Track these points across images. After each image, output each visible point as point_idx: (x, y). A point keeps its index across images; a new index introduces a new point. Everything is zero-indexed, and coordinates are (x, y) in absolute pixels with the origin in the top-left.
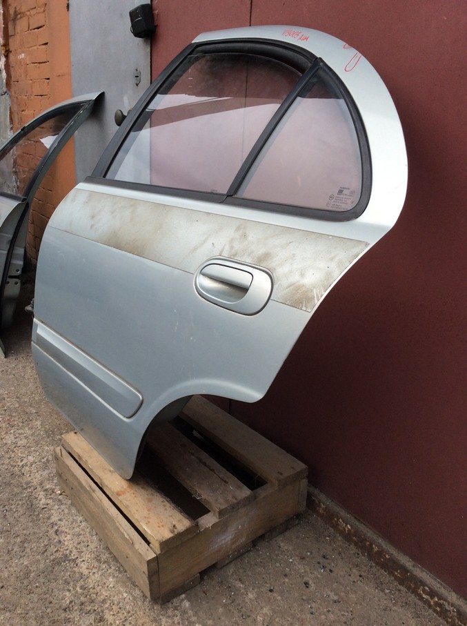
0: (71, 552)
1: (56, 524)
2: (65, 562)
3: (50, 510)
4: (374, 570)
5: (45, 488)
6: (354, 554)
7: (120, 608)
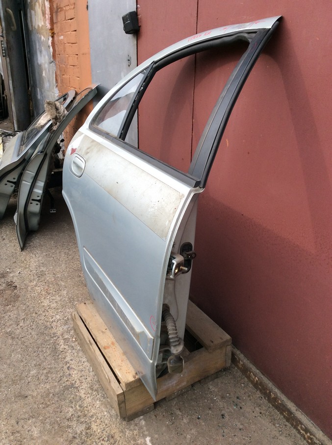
0: (76, 382)
1: (68, 363)
2: (71, 388)
3: (66, 353)
4: (271, 410)
5: (64, 338)
6: (259, 397)
7: (102, 422)
